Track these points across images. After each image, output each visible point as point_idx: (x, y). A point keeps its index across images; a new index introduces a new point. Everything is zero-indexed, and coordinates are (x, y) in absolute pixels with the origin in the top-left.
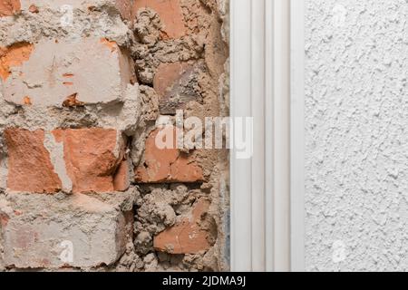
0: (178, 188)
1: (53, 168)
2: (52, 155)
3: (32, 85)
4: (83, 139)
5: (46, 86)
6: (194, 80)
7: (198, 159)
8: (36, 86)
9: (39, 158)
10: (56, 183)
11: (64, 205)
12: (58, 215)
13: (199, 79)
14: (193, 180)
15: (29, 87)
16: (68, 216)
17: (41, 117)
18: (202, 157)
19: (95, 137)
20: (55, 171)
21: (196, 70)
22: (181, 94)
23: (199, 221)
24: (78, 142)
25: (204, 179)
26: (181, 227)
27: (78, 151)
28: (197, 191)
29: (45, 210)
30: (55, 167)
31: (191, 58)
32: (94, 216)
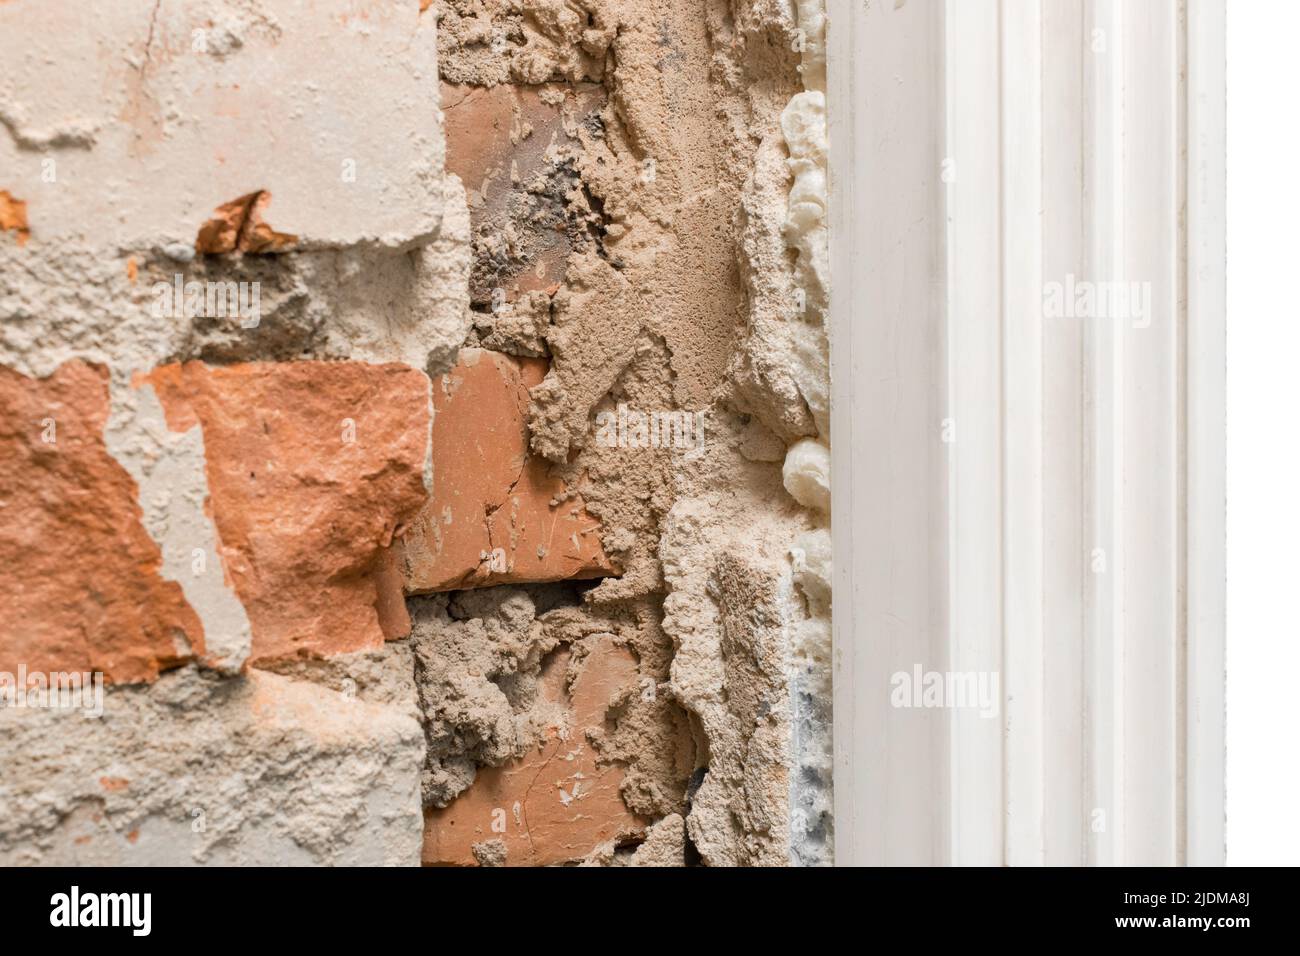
0: (506, 608)
1: (153, 558)
2: (151, 496)
3: (38, 134)
4: (261, 412)
5: (110, 145)
6: (567, 170)
7: (588, 487)
8: (62, 143)
9: (63, 514)
10: (169, 631)
11: (209, 730)
12: (184, 782)
13: (586, 162)
14: (569, 571)
15: (25, 145)
16: (233, 784)
17: (86, 305)
18: (602, 479)
19: (317, 403)
20: (167, 572)
21: (570, 127)
22: (520, 221)
23: (596, 730)
24: (239, 425)
25: (604, 563)
26: (532, 762)
27: (242, 470)
28: (567, 612)
29: (118, 770)
30: (166, 552)
31: (559, 78)
32: (351, 762)
